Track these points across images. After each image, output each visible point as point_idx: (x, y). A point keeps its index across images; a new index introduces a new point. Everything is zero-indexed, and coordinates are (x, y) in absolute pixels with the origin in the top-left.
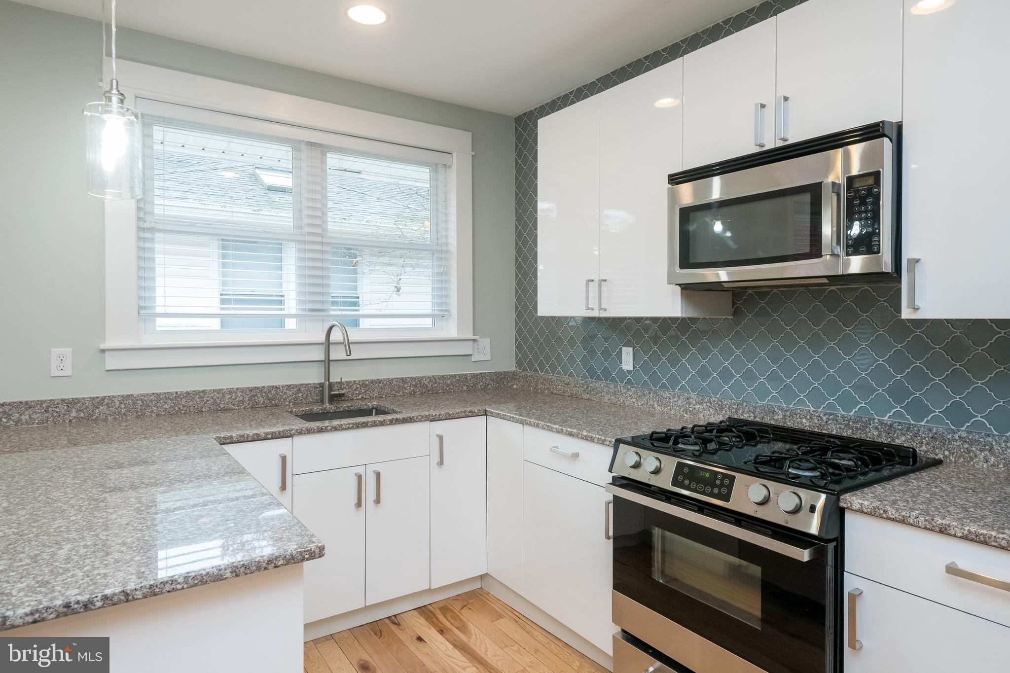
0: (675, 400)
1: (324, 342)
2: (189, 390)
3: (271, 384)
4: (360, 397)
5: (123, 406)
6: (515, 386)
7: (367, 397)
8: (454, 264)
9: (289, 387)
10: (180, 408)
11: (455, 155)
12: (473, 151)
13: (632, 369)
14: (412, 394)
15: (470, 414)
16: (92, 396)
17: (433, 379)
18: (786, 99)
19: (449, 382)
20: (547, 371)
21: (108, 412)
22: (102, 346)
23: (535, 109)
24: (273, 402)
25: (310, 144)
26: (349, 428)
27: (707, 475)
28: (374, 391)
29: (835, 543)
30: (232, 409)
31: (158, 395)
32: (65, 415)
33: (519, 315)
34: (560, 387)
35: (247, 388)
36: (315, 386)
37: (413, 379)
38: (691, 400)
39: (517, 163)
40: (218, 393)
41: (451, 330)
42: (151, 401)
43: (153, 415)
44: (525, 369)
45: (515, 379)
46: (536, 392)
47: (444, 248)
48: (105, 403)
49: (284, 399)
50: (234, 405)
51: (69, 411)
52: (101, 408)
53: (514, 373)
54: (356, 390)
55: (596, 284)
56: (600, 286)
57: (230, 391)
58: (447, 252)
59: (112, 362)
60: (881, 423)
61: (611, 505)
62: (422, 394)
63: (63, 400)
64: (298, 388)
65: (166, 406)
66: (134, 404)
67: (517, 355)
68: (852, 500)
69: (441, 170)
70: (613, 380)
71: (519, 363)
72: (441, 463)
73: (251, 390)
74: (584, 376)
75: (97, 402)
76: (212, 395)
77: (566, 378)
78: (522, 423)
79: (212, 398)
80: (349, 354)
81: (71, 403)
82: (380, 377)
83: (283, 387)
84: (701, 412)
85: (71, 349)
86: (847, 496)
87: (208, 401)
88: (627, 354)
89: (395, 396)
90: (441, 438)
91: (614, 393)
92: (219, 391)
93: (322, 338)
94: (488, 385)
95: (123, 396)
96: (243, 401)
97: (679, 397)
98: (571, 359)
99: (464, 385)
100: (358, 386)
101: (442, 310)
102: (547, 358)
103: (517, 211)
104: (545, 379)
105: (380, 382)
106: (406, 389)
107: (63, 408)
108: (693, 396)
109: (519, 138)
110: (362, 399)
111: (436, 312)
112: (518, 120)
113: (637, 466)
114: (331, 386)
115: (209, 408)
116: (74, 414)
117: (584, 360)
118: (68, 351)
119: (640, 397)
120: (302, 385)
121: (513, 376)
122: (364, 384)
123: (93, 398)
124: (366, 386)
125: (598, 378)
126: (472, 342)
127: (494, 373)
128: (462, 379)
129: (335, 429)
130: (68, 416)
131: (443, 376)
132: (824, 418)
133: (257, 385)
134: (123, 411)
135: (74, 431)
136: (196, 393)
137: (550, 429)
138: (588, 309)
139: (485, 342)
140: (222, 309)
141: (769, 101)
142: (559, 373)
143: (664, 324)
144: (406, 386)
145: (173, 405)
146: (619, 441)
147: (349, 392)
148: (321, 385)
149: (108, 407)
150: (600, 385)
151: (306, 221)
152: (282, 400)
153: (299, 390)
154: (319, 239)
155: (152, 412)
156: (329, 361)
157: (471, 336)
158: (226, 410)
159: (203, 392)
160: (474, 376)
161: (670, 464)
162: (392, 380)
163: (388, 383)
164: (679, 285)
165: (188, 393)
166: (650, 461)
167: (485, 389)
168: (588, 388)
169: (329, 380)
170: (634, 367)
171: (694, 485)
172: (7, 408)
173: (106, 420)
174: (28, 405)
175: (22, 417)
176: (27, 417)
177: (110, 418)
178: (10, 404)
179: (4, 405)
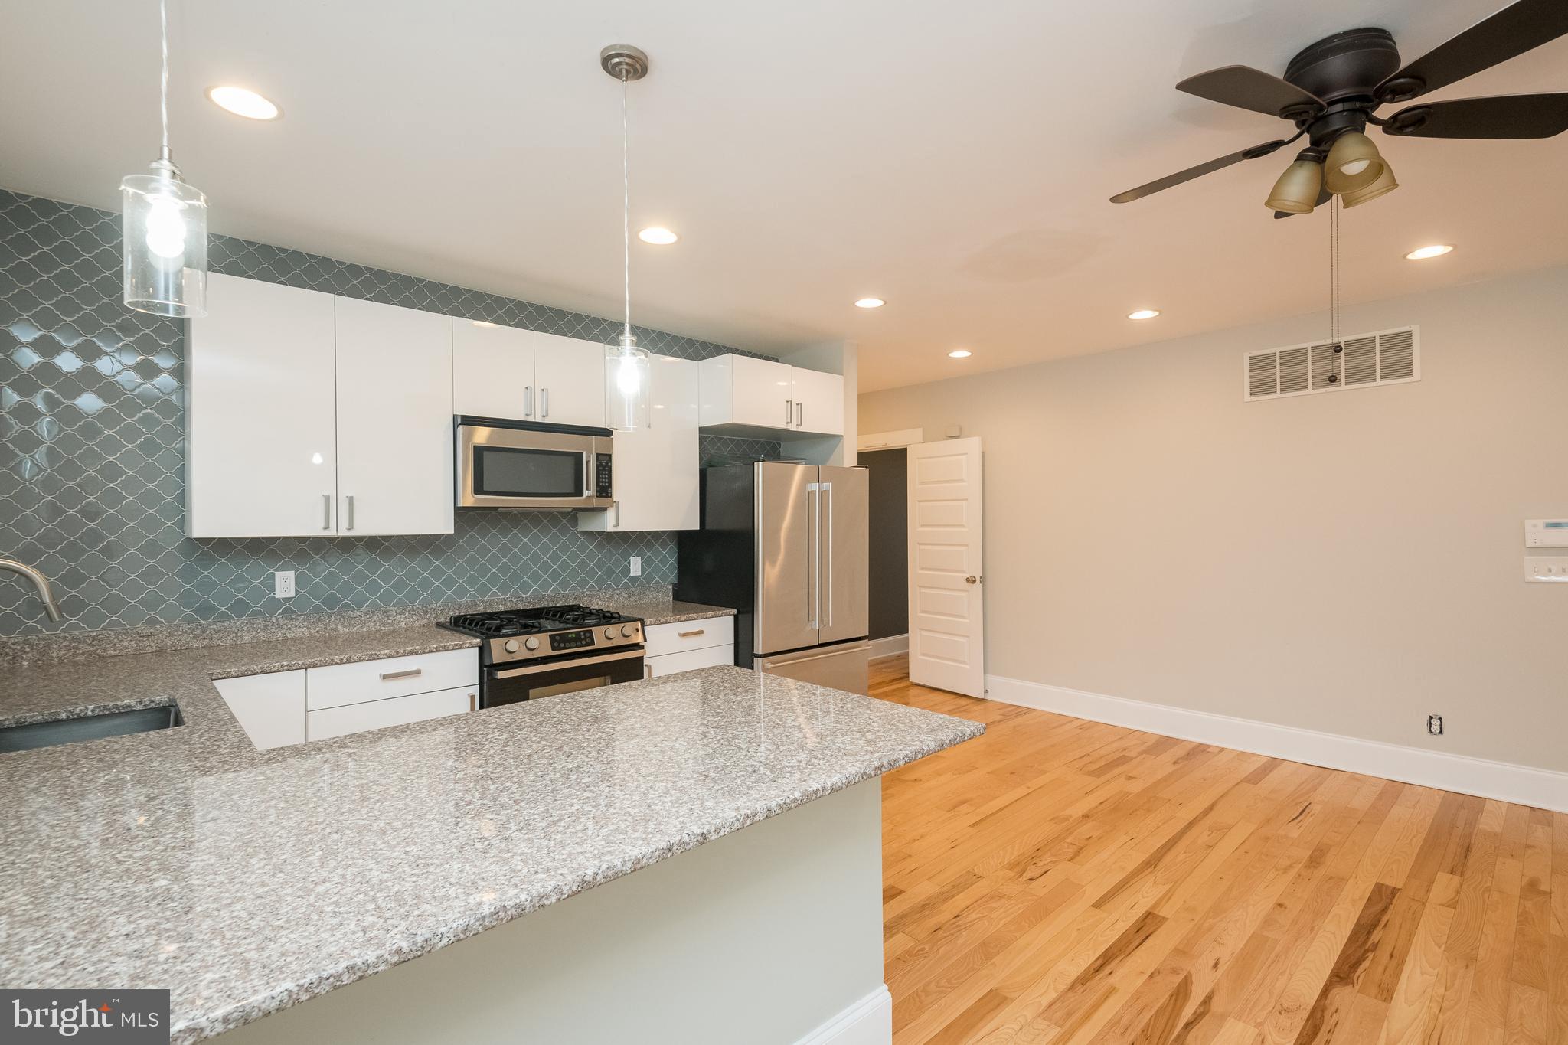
13: (294, 596)
27: (574, 635)
34: (126, 644)
70: (258, 613)
88: (285, 578)
98: (150, 601)
104: (74, 640)
117: (186, 598)
125: (225, 616)
142: (113, 624)
150: (230, 624)
164: (459, 507)
170: (297, 592)
171: (567, 645)
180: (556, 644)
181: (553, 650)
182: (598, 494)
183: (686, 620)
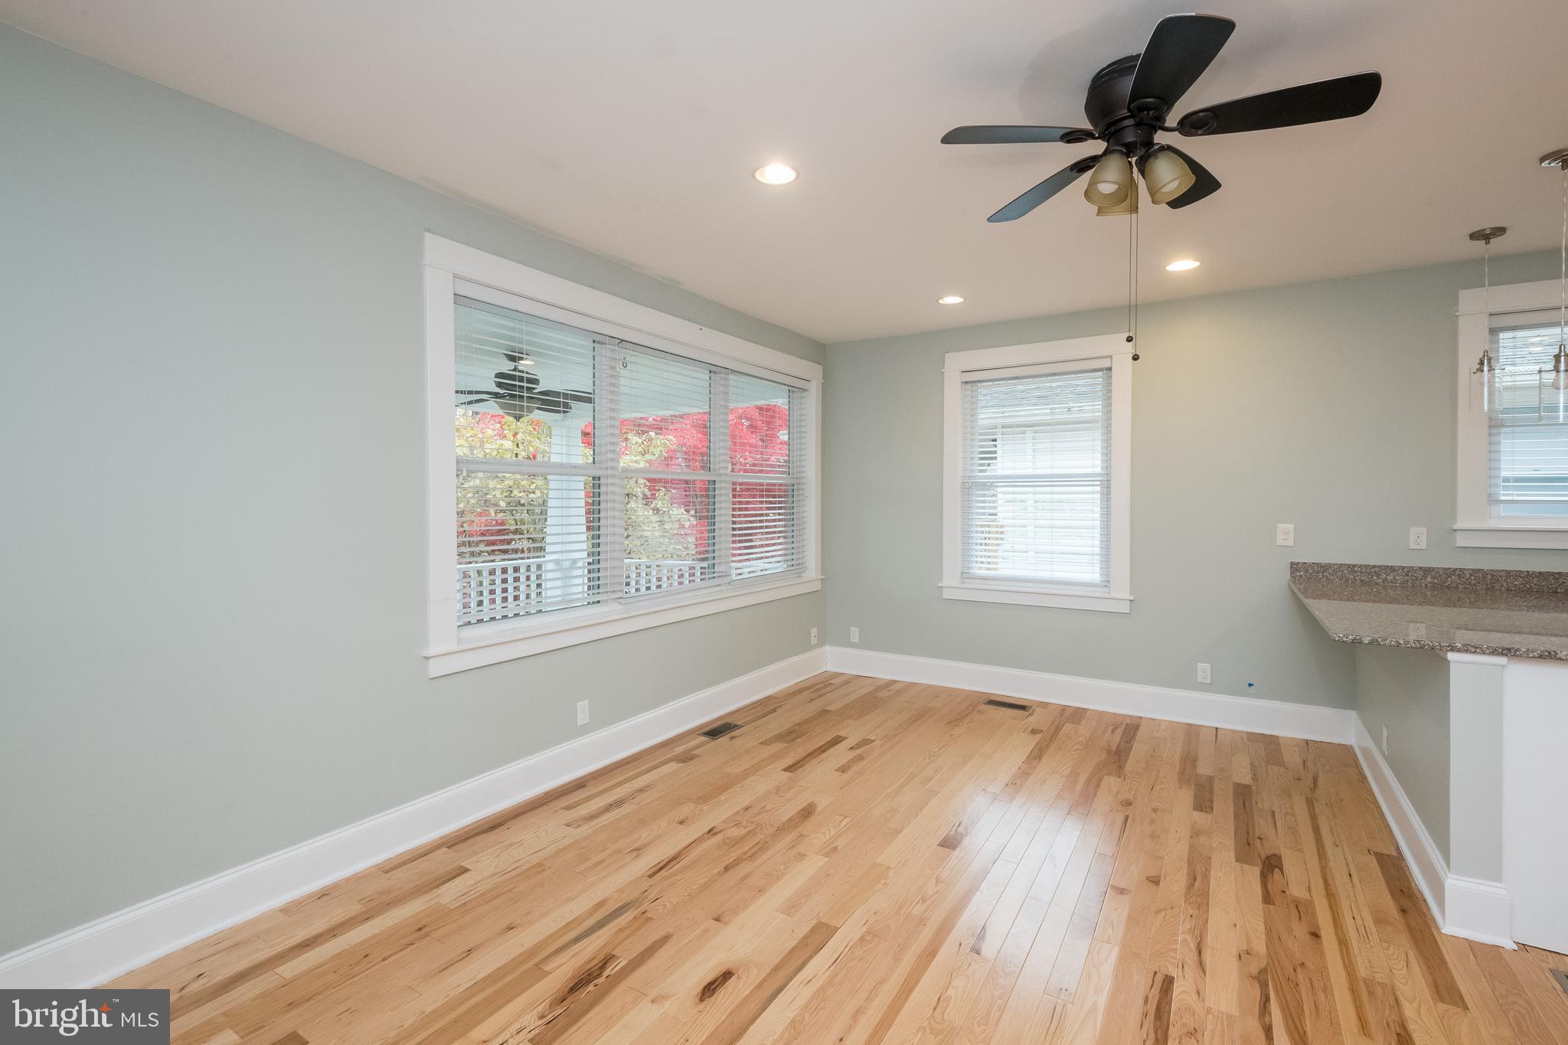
2: (1542, 570)
5: (1473, 578)
10: (1531, 586)
16: (1445, 567)
21: (1459, 581)
22: (1455, 527)
31: (1509, 572)
32: (1422, 579)
42: (1501, 576)
43: (1503, 589)
48: (1457, 574)
51: (1425, 577)
52: (1453, 577)
59: (1461, 541)
63: (1420, 568)
65: (1516, 583)
66: (1484, 577)
75: (1450, 572)
81: (1426, 571)
85: (1426, 528)
95: (1473, 570)
107: (1420, 574)
116: (1429, 579)
118: (1424, 530)
123: (1446, 569)
130: (1424, 580)
134: (1473, 582)
135: (1429, 593)
136: (1551, 574)
145: (1524, 582)
149: (1460, 577)
155: (1502, 586)
165: (1541, 573)
172: (1377, 569)
173: (1457, 587)
174: (1392, 569)
175: (1388, 577)
176: (1392, 578)
177: (1460, 587)
178: (1379, 567)
179: (1374, 567)
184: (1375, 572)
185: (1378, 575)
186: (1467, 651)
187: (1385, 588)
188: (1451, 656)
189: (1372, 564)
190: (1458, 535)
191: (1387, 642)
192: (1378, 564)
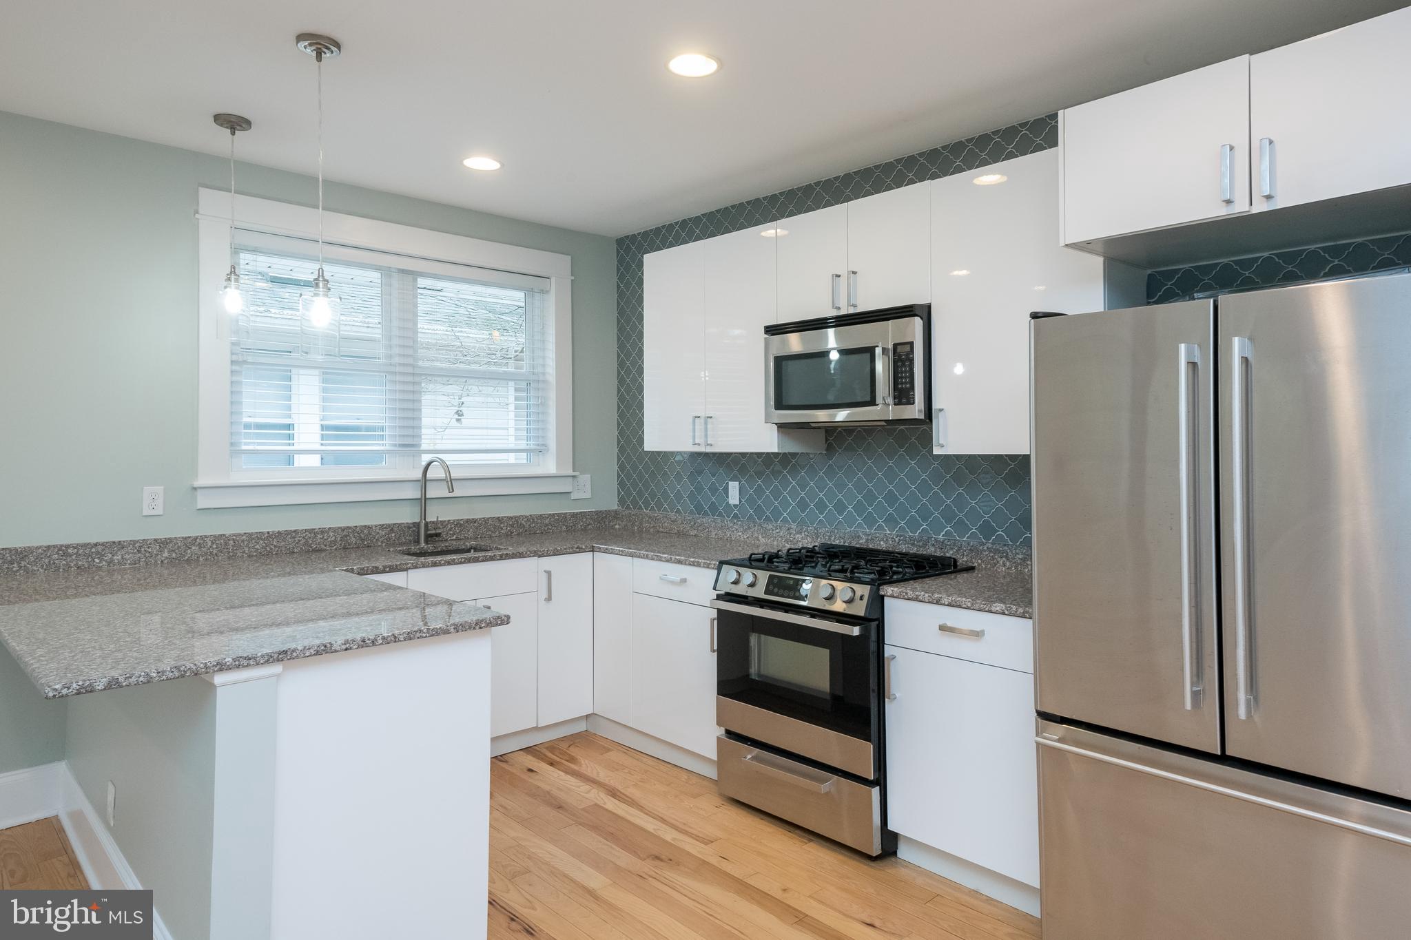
0: (777, 531)
1: (421, 479)
2: (281, 529)
3: (363, 524)
4: (454, 537)
5: (215, 546)
6: (617, 526)
7: (462, 537)
8: (552, 395)
9: (382, 527)
10: (271, 549)
11: (553, 280)
12: (572, 275)
13: (738, 503)
14: (509, 535)
15: (578, 550)
16: (184, 536)
17: (530, 519)
18: (854, 273)
19: (547, 521)
20: (652, 509)
21: (200, 553)
22: (196, 484)
23: (639, 234)
24: (366, 543)
25: (403, 272)
26: (461, 563)
27: (792, 582)
28: (468, 531)
29: (877, 622)
30: (326, 550)
31: (250, 534)
32: (157, 555)
33: (622, 450)
34: (666, 524)
35: (339, 528)
36: (408, 526)
37: (510, 518)
38: (791, 531)
39: (618, 287)
40: (310, 533)
41: (549, 466)
42: (243, 541)
43: (245, 555)
44: (628, 508)
45: (617, 518)
46: (640, 531)
47: (541, 378)
48: (197, 543)
49: (377, 540)
50: (325, 546)
51: (161, 551)
52: (193, 548)
53: (616, 511)
54: (450, 530)
55: (702, 421)
56: (706, 423)
57: (323, 531)
58: (545, 382)
59: (203, 501)
60: (935, 539)
61: (716, 622)
62: (518, 534)
63: (156, 540)
64: (391, 528)
65: (257, 547)
66: (226, 544)
67: (619, 493)
68: (888, 590)
69: (537, 296)
70: (720, 515)
71: (622, 501)
72: (549, 599)
73: (343, 529)
74: (691, 513)
75: (189, 542)
76: (304, 535)
77: (672, 515)
78: (631, 555)
79: (304, 538)
80: (451, 491)
81: (163, 543)
82: (476, 517)
83: (376, 526)
84: (800, 541)
85: (162, 487)
86: (885, 587)
87: (299, 541)
88: (734, 487)
89: (491, 537)
90: (549, 573)
91: (721, 528)
92: (311, 531)
93: (419, 475)
94: (588, 525)
95: (215, 536)
96: (335, 541)
97: (781, 528)
98: (678, 496)
99: (564, 525)
100: (453, 526)
101: (538, 445)
102: (653, 495)
103: (619, 339)
104: (650, 517)
105: (474, 521)
106: (502, 529)
107: (155, 548)
108: (793, 526)
109: (621, 261)
110: (457, 539)
111: (533, 447)
112: (620, 242)
113: (736, 582)
114: (426, 524)
115: (301, 548)
116: (166, 554)
117: (692, 496)
118: (160, 489)
119: (745, 530)
120: (395, 524)
121: (615, 515)
122: (458, 524)
123: (186, 538)
124: (461, 525)
125: (706, 514)
126: (571, 479)
127: (595, 512)
128: (561, 518)
129: (449, 563)
130: (159, 557)
131: (541, 515)
132: (897, 539)
133: (350, 525)
134: (215, 551)
135: (166, 572)
136: (288, 533)
137: (660, 559)
138: (695, 444)
139: (585, 479)
140: (322, 444)
141: (843, 272)
142: (665, 510)
143: (767, 458)
144: (502, 526)
145: (264, 545)
146: (722, 563)
147: (444, 532)
148: (417, 525)
149: (200, 547)
150: (708, 520)
151: (396, 350)
152: (375, 540)
153: (392, 530)
154: (410, 370)
155: (244, 552)
156: (425, 499)
157: (570, 472)
158: (317, 551)
159: (295, 531)
160: (574, 515)
161: (763, 576)
162: (488, 519)
163: (484, 523)
164: (776, 424)
165: (279, 533)
166: (748, 576)
167: (585, 530)
168: (695, 524)
169: (425, 519)
170: (740, 501)
171: (781, 592)
172: (100, 548)
173: (198, 560)
174: (120, 545)
175: (115, 557)
176: (120, 557)
177: (201, 559)
178: (103, 544)
179: (96, 545)
180: (771, 588)
181: (765, 593)
182: (896, 400)
183: (950, 605)
184: (97, 553)
185: (101, 557)
186: (238, 667)
187: (111, 573)
188: (219, 679)
189: (94, 541)
190: (199, 492)
191: (133, 679)
192: (101, 540)
